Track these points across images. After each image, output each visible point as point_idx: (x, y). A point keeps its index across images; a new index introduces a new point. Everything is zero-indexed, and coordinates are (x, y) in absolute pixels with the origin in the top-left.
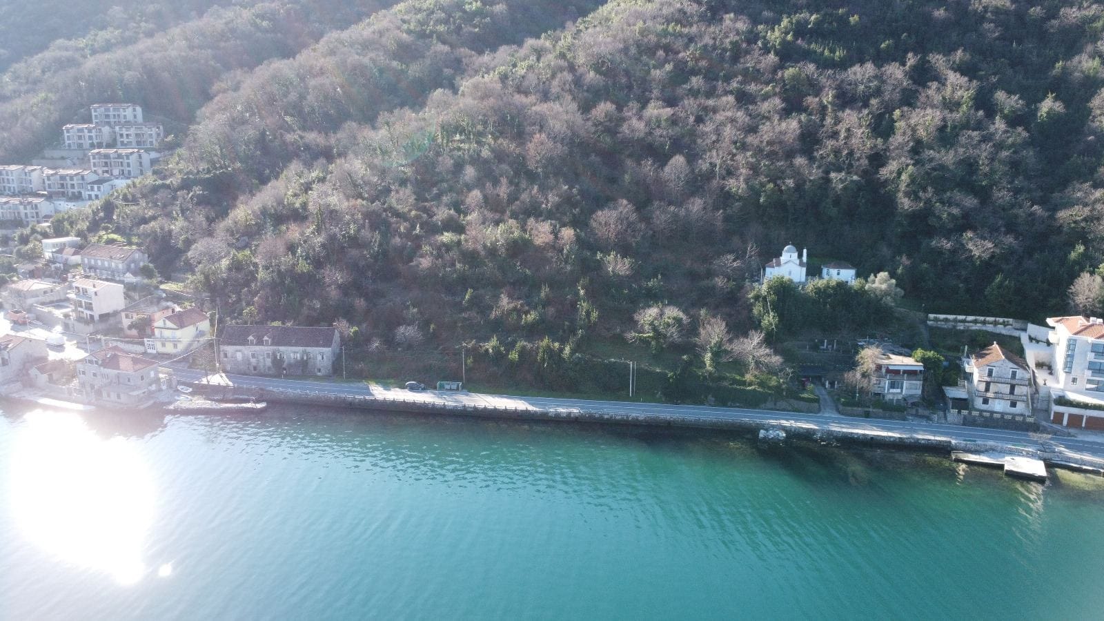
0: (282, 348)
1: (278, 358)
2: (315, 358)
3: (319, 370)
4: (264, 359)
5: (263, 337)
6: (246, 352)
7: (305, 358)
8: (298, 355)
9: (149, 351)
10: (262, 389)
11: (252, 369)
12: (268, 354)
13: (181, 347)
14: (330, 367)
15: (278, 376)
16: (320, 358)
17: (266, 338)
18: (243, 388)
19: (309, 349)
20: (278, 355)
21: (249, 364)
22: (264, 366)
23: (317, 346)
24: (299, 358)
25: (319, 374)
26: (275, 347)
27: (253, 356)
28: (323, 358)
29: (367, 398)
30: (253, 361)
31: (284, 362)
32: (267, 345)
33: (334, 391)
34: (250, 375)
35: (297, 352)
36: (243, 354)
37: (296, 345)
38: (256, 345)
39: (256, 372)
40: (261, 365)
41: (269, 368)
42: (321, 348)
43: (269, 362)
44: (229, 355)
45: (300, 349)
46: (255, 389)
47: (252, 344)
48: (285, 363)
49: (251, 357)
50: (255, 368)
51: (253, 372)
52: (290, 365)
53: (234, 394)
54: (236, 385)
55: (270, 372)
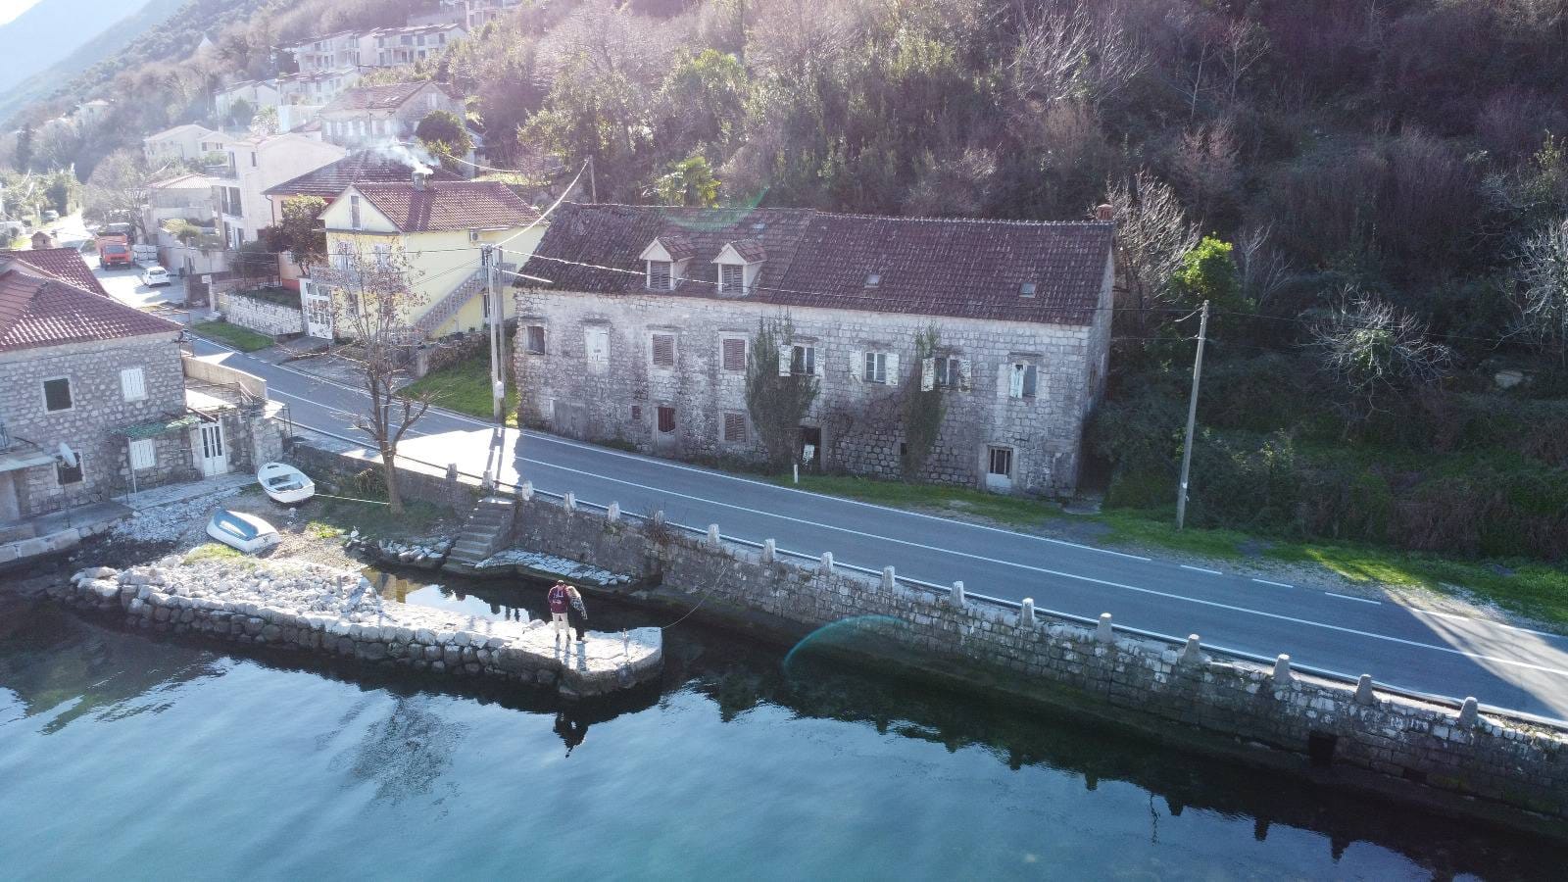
0: (808, 319)
1: (784, 369)
2: (985, 387)
3: (1001, 461)
4: (712, 374)
5: (716, 252)
6: (629, 334)
7: (928, 381)
8: (892, 361)
9: (315, 329)
10: (658, 533)
11: (652, 419)
12: (735, 347)
13: (407, 314)
14: (1067, 448)
15: (775, 470)
16: (1010, 383)
17: (729, 256)
18: (561, 510)
19: (954, 329)
20: (786, 353)
21: (640, 395)
22: (710, 411)
23: (1001, 316)
24: (892, 379)
25: (996, 481)
26: (771, 311)
27: (662, 353)
28: (1029, 393)
29: (1496, 719)
30: (661, 378)
31: (812, 394)
32: (733, 293)
33: (1182, 619)
34: (639, 452)
35: (888, 346)
36: (616, 339)
37: (887, 301)
38: (684, 290)
39: (667, 438)
40: (697, 401)
41: (734, 425)
42: (1024, 328)
43: (733, 391)
44: (554, 339)
45: (906, 325)
46: (621, 526)
47: (660, 286)
48: (817, 404)
49: (650, 358)
50: (667, 419)
51: (660, 437)
52: (842, 416)
53: (508, 542)
54: (528, 491)
55: (737, 448)
